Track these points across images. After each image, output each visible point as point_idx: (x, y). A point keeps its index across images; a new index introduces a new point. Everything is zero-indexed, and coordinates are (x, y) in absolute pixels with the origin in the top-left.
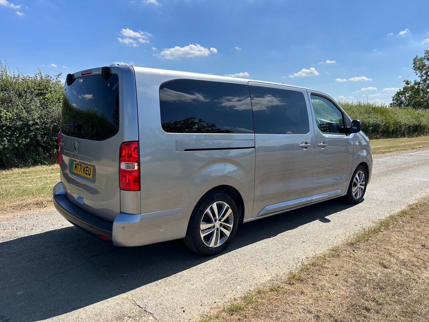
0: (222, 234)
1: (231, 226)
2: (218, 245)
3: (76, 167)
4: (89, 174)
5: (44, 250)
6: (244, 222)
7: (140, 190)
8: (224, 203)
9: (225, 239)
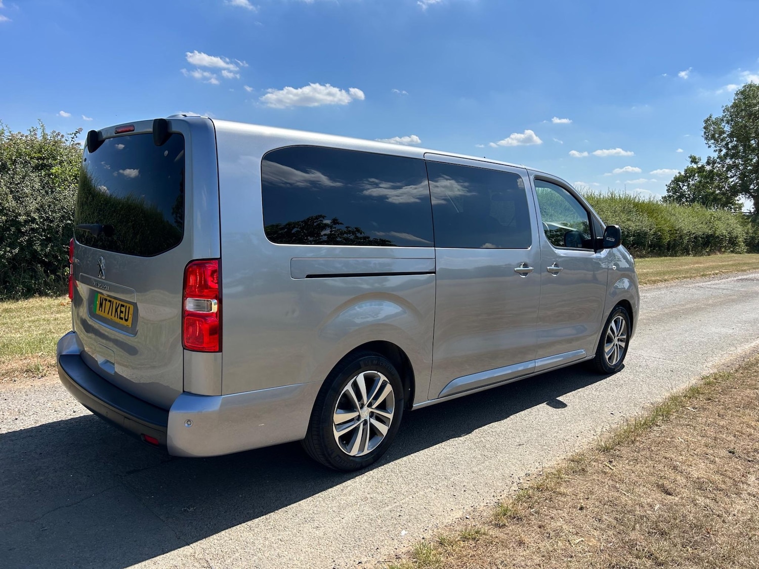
0: (374, 432)
1: (390, 416)
2: (366, 452)
3: (101, 305)
4: (126, 318)
5: (36, 461)
6: (413, 409)
7: (220, 350)
8: (379, 373)
9: (379, 441)
